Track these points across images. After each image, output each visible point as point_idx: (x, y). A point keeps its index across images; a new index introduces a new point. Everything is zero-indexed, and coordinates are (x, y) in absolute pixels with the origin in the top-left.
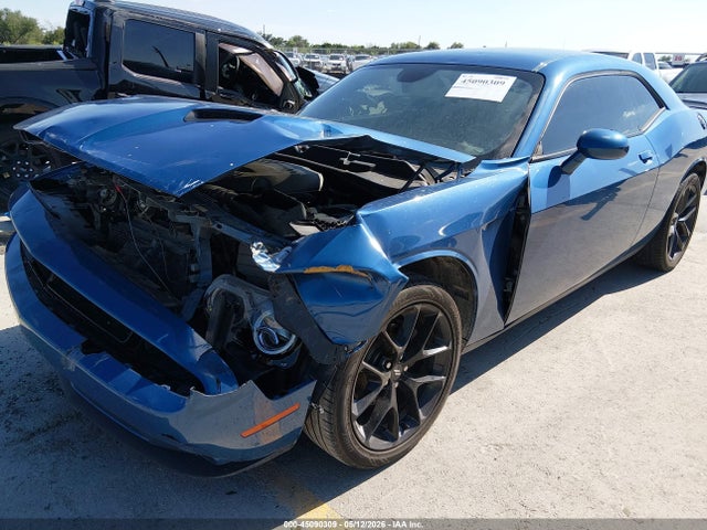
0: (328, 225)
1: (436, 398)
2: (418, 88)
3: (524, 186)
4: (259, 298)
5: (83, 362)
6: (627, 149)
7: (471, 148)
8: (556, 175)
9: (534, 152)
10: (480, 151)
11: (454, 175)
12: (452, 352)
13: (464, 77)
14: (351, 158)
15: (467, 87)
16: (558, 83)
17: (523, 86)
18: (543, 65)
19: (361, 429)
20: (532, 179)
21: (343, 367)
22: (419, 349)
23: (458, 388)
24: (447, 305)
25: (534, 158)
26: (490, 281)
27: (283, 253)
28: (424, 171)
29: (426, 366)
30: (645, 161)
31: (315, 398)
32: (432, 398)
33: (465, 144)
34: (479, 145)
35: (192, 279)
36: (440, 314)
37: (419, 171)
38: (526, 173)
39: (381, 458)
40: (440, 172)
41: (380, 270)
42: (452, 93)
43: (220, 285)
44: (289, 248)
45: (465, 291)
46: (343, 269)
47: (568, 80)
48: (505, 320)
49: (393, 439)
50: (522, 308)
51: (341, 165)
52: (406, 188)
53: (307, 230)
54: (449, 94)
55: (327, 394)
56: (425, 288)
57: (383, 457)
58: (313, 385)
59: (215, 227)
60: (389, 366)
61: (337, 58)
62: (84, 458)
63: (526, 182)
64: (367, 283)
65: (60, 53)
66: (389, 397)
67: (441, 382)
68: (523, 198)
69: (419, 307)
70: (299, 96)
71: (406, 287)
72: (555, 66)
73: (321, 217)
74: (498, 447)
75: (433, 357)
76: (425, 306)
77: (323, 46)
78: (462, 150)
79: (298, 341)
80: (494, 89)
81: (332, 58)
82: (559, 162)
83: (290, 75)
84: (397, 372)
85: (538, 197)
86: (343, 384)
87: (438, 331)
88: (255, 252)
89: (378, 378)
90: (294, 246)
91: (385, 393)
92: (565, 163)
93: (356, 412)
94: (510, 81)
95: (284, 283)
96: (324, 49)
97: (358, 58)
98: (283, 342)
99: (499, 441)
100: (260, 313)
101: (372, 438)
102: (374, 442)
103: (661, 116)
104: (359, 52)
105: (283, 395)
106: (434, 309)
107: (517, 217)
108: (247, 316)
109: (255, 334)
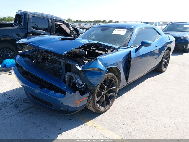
0: (90, 61)
1: (113, 98)
2: (106, 32)
3: (130, 53)
4: (77, 76)
5: (40, 90)
6: (151, 44)
7: (118, 45)
8: (136, 50)
9: (132, 45)
10: (120, 45)
11: (115, 51)
12: (116, 89)
13: (116, 30)
14: (92, 48)
15: (117, 32)
16: (136, 31)
17: (129, 31)
18: (133, 27)
19: (98, 104)
20: (131, 51)
21: (95, 90)
22: (109, 87)
23: (117, 98)
24: (115, 78)
25: (132, 47)
26: (123, 73)
27: (82, 66)
28: (109, 50)
29: (111, 91)
30: (156, 47)
31: (89, 96)
32: (112, 98)
33: (117, 44)
34: (120, 44)
35: (61, 74)
36: (114, 80)
37: (108, 50)
38: (130, 50)
39: (102, 111)
40: (112, 50)
41: (102, 69)
42: (114, 33)
43: (68, 74)
44: (83, 65)
45: (118, 75)
46: (95, 69)
47: (138, 30)
48: (127, 82)
49: (105, 107)
50: (130, 80)
51: (90, 49)
52: (105, 53)
53: (87, 62)
54: (113, 34)
55: (91, 96)
56: (110, 74)
57: (103, 110)
58: (89, 93)
59: (67, 62)
60: (103, 91)
61: (80, 24)
62: (36, 115)
63: (130, 52)
64: (100, 72)
65: (14, 24)
66: (103, 98)
67: (114, 95)
68: (130, 55)
69: (109, 78)
70: (74, 34)
71: (107, 73)
72: (135, 27)
73: (89, 60)
74: (127, 108)
75: (112, 89)
76: (111, 78)
77: (76, 21)
78: (116, 45)
79: (85, 84)
80: (122, 32)
81: (79, 24)
82: (137, 47)
83: (72, 29)
84: (105, 92)
85: (133, 55)
86: (95, 94)
87: (113, 84)
88: (77, 67)
89: (102, 93)
90: (84, 65)
91: (103, 97)
92: (138, 48)
93: (97, 100)
94: (126, 30)
95: (82, 73)
96: (76, 22)
97: (86, 24)
98: (82, 85)
99: (127, 107)
100: (77, 79)
101: (100, 106)
102: (101, 107)
103: (160, 37)
104: (86, 22)
105: (83, 95)
106: (112, 78)
107: (129, 59)
108: (74, 80)
109: (76, 84)
